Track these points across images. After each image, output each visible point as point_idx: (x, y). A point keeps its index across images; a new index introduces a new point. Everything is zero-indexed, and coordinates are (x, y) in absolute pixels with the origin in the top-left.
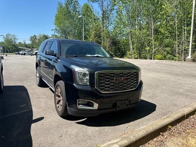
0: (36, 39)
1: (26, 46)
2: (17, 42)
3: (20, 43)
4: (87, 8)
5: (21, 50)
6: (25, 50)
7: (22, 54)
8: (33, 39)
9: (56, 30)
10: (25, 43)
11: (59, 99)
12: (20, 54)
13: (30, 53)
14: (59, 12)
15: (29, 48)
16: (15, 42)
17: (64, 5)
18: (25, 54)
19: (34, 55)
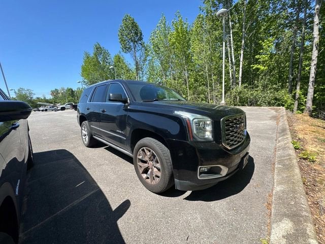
0: (58, 93)
1: (47, 101)
2: (34, 97)
3: (38, 98)
4: (119, 59)
5: (40, 106)
6: (45, 106)
7: (43, 111)
8: (55, 93)
9: (85, 82)
10: (45, 98)
11: (146, 165)
12: (39, 111)
13: (53, 109)
14: (85, 62)
15: (51, 103)
16: (31, 98)
17: (92, 55)
18: (46, 110)
19: (59, 110)
